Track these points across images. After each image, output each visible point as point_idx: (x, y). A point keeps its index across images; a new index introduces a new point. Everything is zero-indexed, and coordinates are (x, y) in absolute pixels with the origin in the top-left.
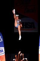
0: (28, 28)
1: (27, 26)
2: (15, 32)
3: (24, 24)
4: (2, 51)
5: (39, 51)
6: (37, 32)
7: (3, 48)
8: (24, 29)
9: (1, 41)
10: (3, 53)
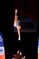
0: (27, 28)
1: (27, 26)
2: (14, 32)
3: (24, 24)
4: (2, 50)
5: (38, 51)
6: (36, 32)
7: (3, 47)
8: (24, 29)
9: (1, 41)
10: (2, 52)
